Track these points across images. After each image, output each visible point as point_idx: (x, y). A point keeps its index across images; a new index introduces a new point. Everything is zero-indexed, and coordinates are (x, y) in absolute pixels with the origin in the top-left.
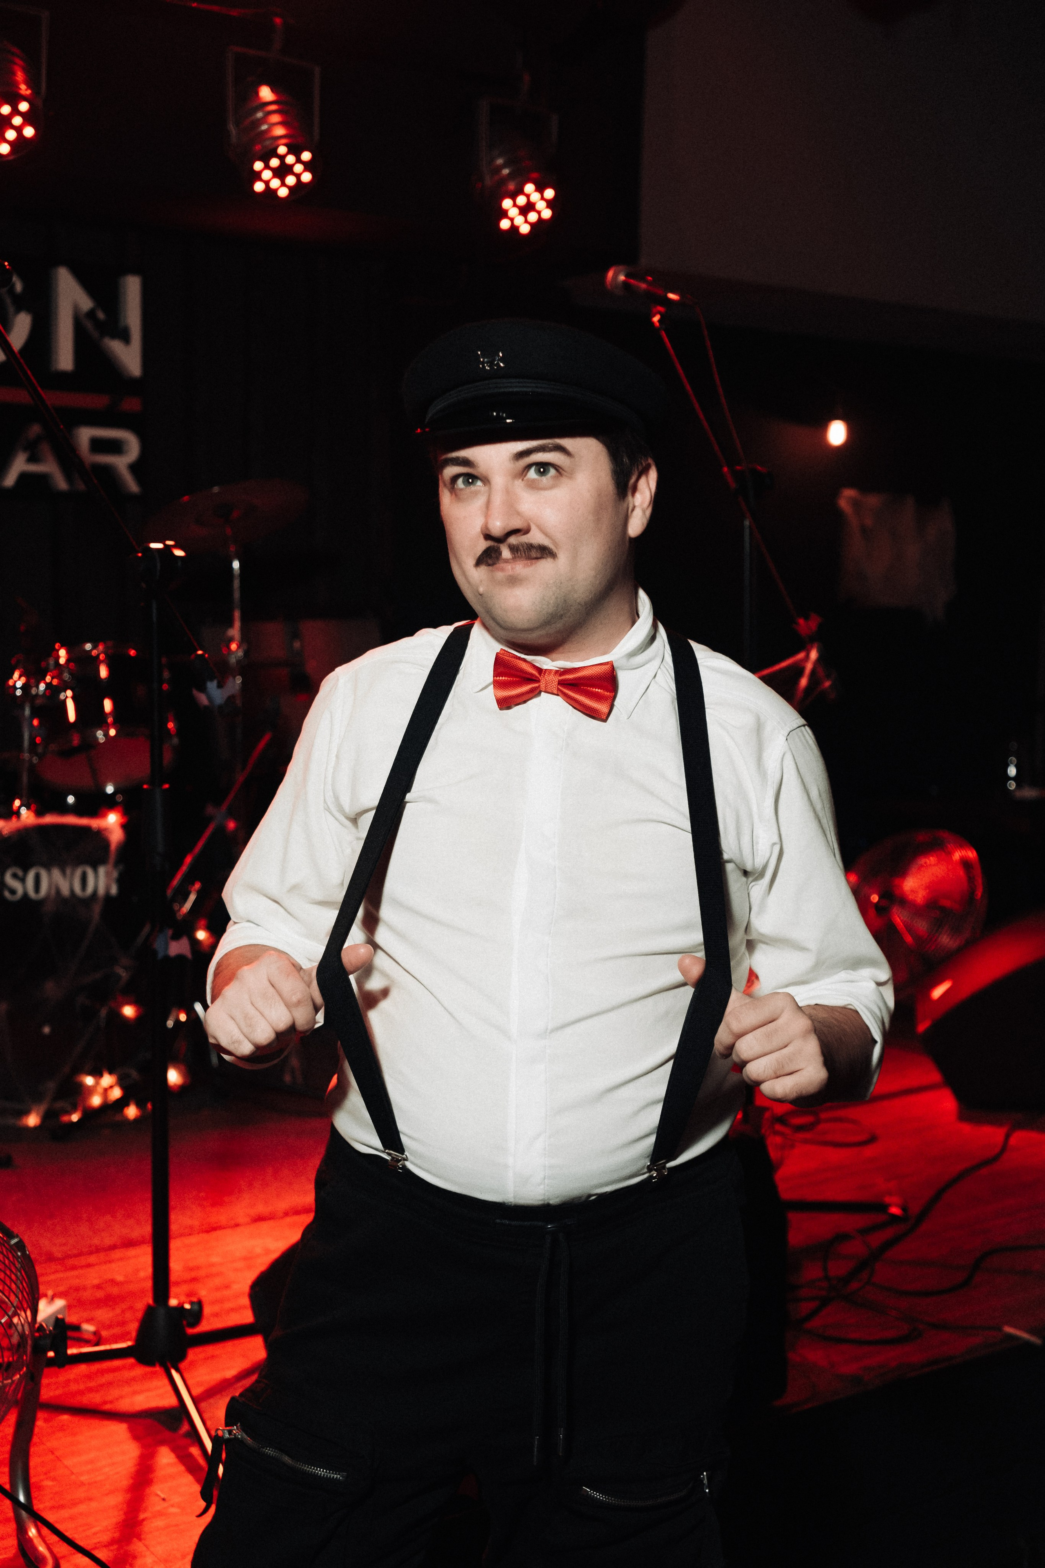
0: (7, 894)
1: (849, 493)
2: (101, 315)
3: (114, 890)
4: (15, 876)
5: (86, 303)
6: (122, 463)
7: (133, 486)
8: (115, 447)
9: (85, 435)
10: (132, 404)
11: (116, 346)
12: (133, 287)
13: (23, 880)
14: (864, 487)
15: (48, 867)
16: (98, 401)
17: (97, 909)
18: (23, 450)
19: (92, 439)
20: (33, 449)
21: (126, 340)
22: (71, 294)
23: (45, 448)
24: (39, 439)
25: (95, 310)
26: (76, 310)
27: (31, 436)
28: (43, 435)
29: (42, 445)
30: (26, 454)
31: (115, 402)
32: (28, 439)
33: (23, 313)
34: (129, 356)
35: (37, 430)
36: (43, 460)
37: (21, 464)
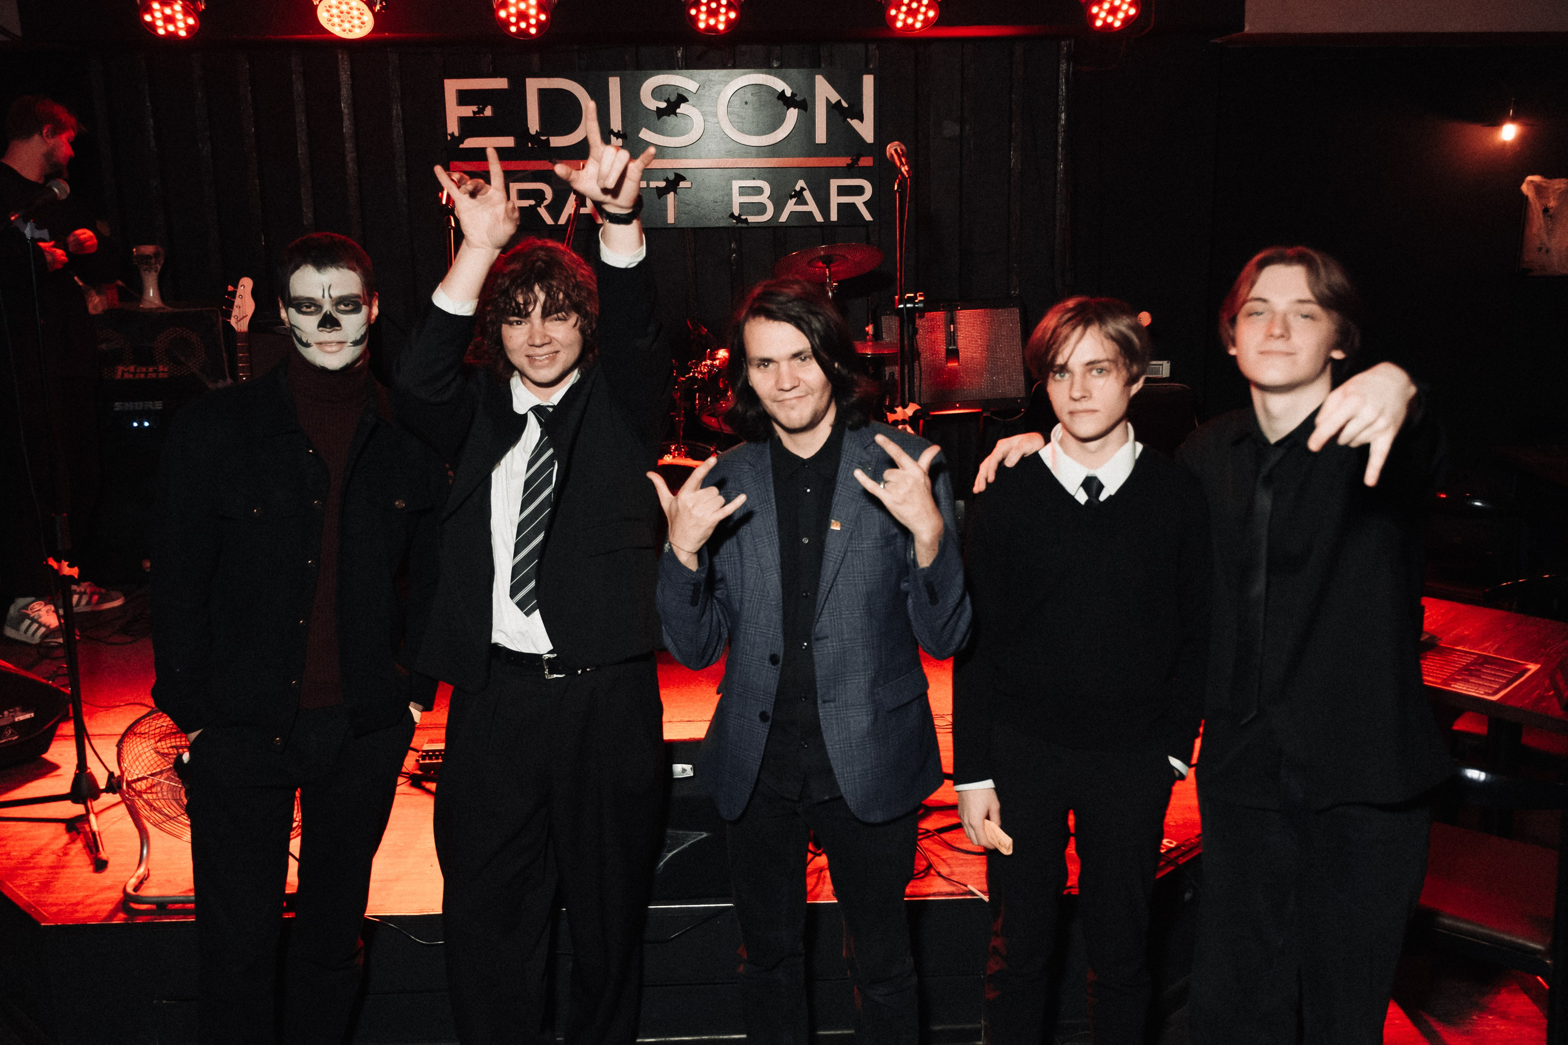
1: (1530, 178)
2: (845, 104)
5: (835, 97)
6: (859, 201)
7: (868, 217)
8: (859, 191)
9: (835, 183)
10: (866, 162)
11: (855, 123)
12: (868, 81)
14: (1548, 174)
16: (843, 161)
18: (791, 197)
19: (839, 187)
20: (799, 197)
21: (861, 119)
22: (824, 92)
23: (807, 194)
24: (802, 189)
25: (840, 100)
26: (828, 100)
27: (798, 188)
28: (806, 187)
29: (804, 193)
30: (794, 200)
31: (855, 161)
32: (795, 191)
33: (792, 109)
34: (866, 129)
35: (801, 184)
36: (805, 203)
37: (791, 206)
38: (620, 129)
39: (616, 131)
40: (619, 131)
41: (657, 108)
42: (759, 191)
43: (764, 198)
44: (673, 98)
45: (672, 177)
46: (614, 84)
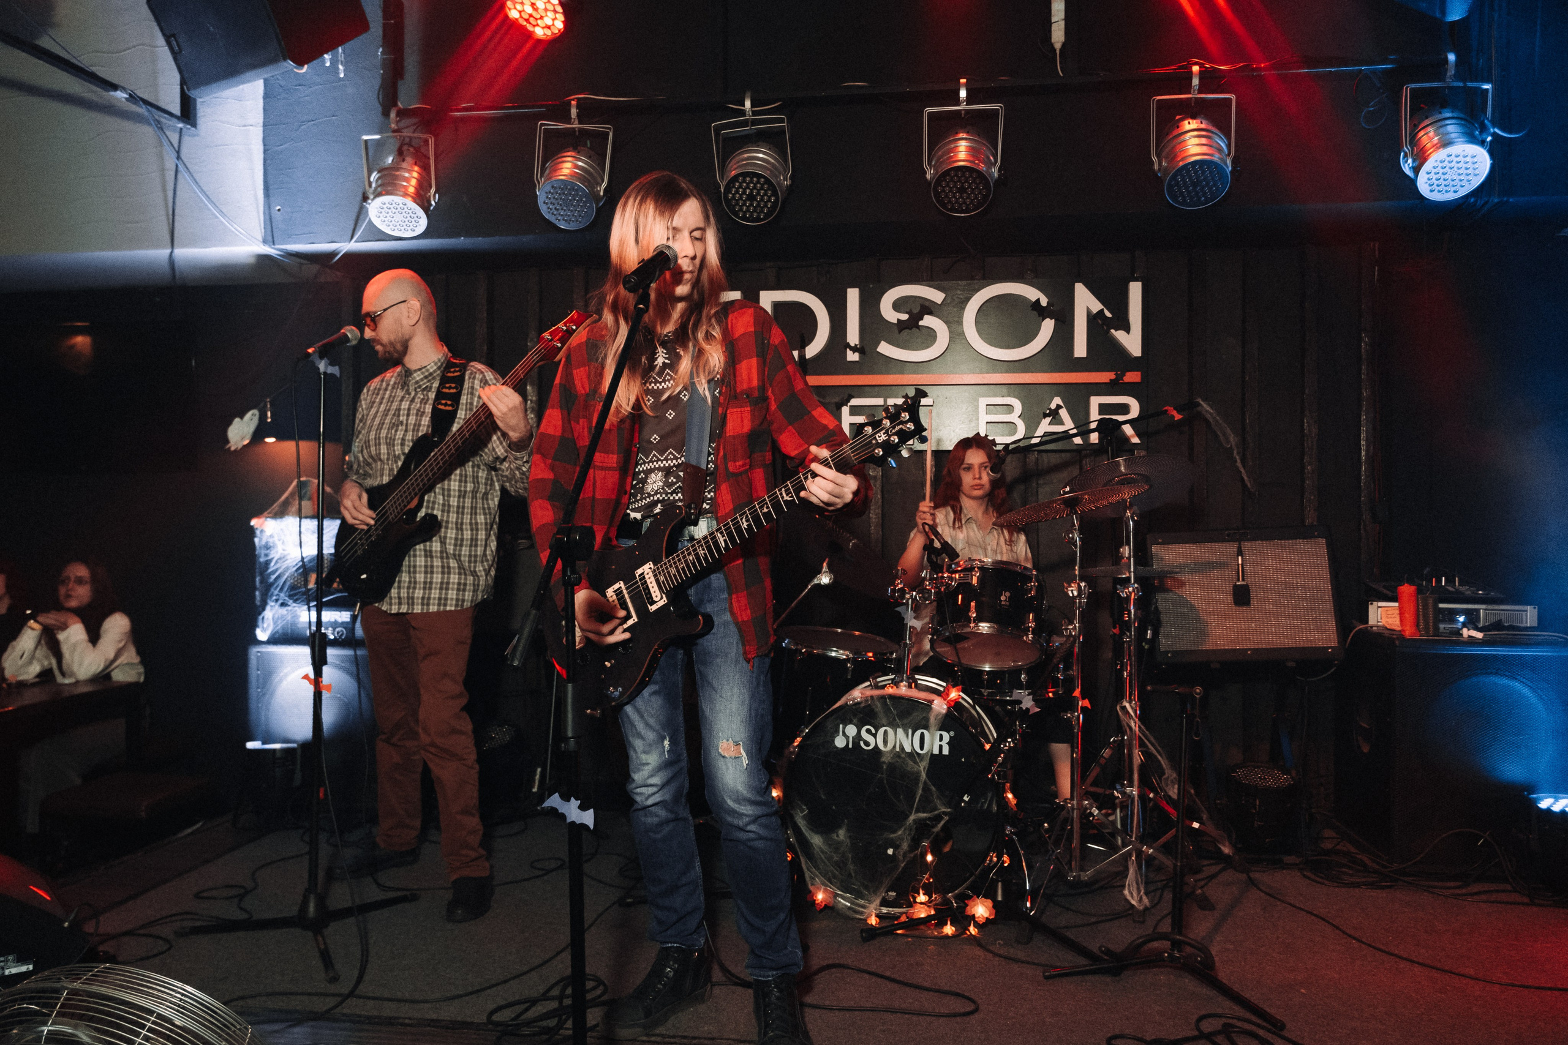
0: (862, 743)
2: (1108, 314)
3: (946, 751)
4: (868, 731)
5: (1096, 306)
6: (1124, 420)
7: (1133, 437)
8: (1122, 409)
9: (1095, 401)
10: (1133, 377)
11: (1119, 335)
12: (1135, 290)
13: (875, 736)
15: (894, 726)
16: (1105, 377)
17: (923, 766)
18: (1045, 416)
19: (1101, 405)
20: (1054, 414)
21: (1128, 330)
22: (1085, 301)
23: (1064, 413)
24: (1059, 407)
25: (1102, 310)
26: (1089, 311)
27: (1053, 406)
28: (1062, 404)
29: (1061, 411)
30: (1048, 419)
31: (1120, 377)
32: (1050, 409)
33: (1048, 320)
34: (1132, 341)
35: (1057, 401)
36: (1062, 423)
37: (1045, 426)
38: (857, 343)
39: (852, 344)
40: (856, 345)
41: (898, 320)
42: (1009, 408)
43: (1014, 417)
44: (916, 311)
45: (911, 392)
46: (853, 296)
